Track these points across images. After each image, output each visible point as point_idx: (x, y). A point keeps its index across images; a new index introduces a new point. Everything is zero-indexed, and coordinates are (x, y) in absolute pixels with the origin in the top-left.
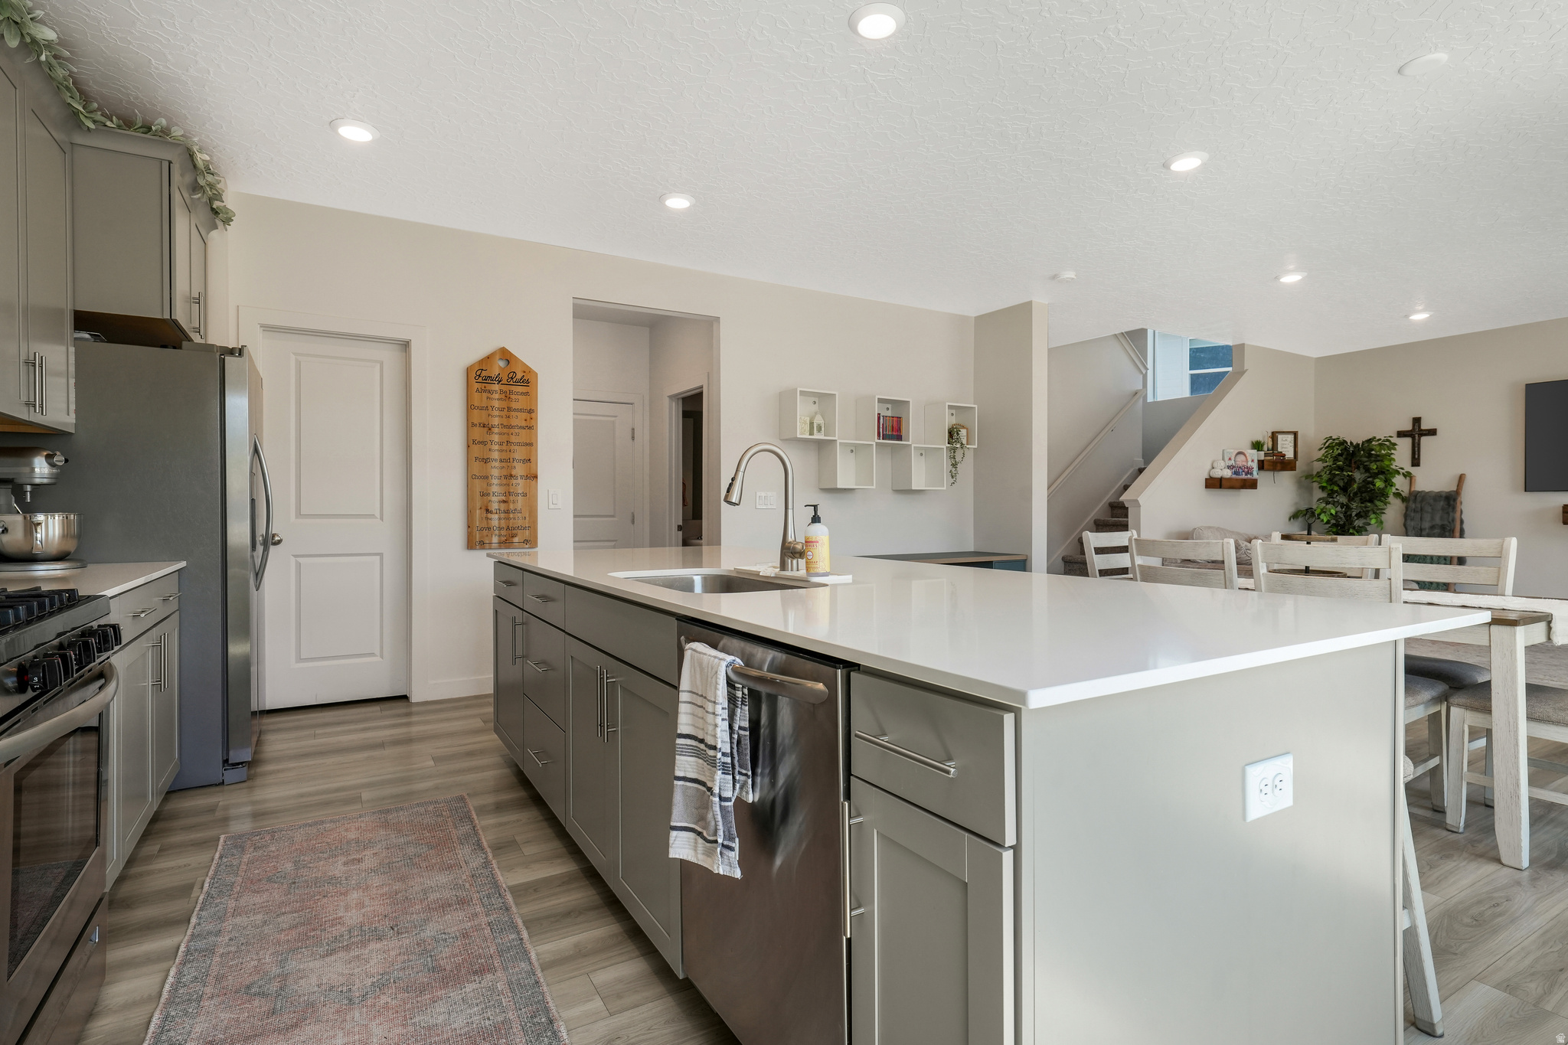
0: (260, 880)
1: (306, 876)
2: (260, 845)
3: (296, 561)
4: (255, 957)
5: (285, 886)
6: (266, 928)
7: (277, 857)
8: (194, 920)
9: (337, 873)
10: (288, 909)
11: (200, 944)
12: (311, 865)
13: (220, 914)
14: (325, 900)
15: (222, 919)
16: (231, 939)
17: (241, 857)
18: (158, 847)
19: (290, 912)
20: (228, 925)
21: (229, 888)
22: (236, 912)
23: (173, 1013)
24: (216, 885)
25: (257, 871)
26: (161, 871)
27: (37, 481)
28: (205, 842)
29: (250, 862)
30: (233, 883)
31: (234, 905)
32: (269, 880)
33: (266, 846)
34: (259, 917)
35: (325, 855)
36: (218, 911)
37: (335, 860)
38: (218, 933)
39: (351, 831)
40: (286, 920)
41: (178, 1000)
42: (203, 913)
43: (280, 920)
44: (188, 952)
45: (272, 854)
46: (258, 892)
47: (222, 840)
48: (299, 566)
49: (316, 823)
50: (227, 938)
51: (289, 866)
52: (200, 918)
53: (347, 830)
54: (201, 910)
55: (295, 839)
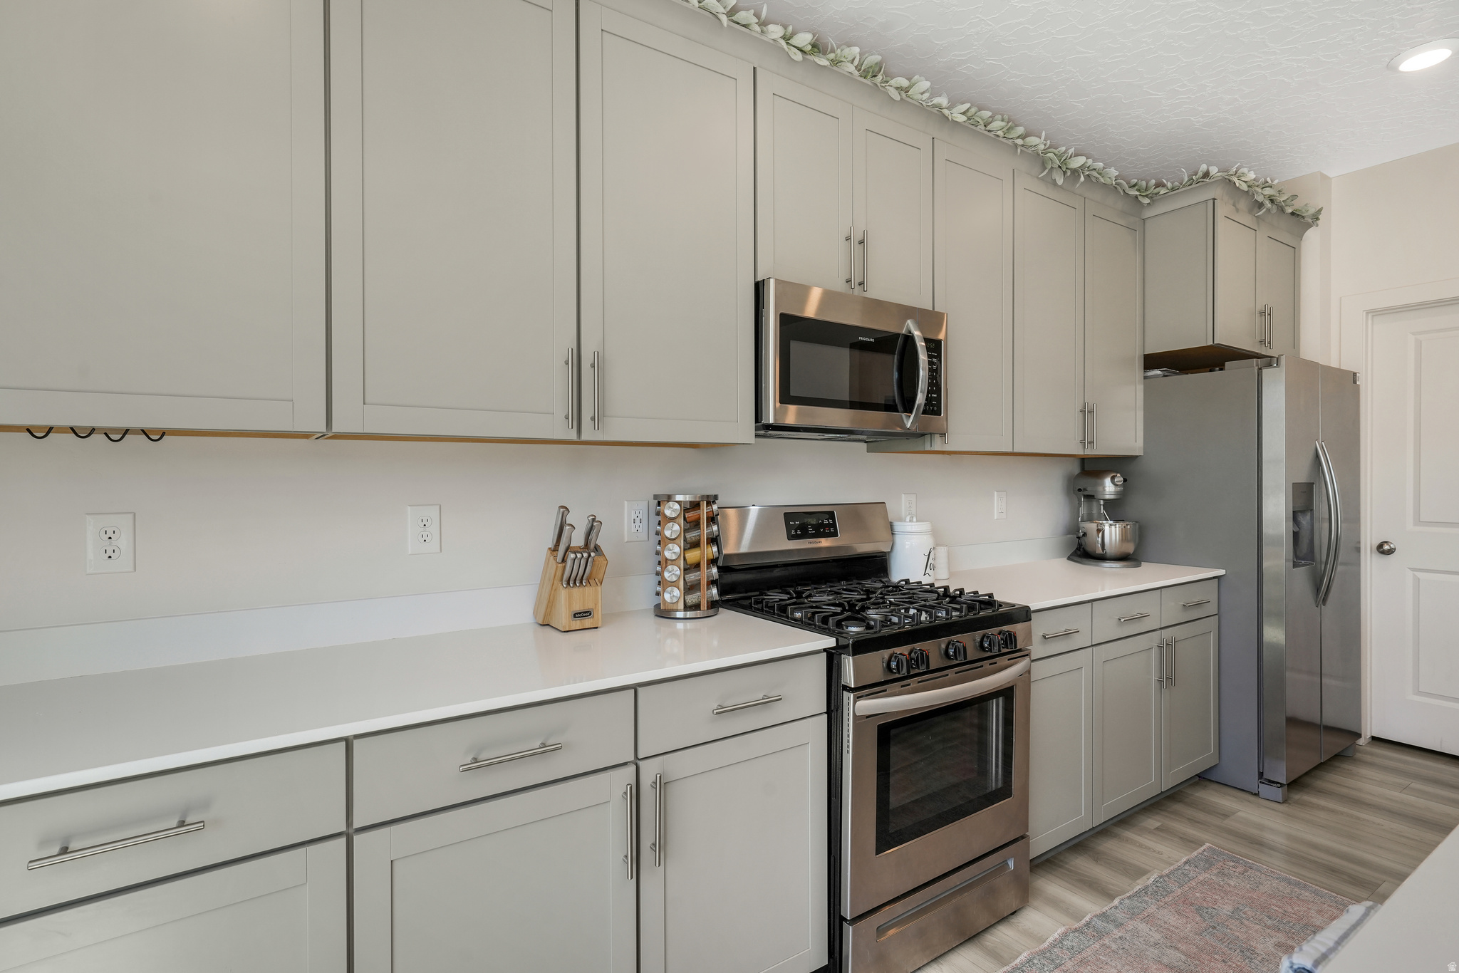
0: (1192, 904)
1: (1231, 929)
2: (1226, 872)
3: (1414, 576)
4: (1119, 967)
5: (1204, 925)
6: (1152, 949)
7: (1226, 893)
8: (1116, 902)
9: (1260, 948)
10: (1183, 948)
11: (1099, 924)
12: (1246, 922)
13: (1136, 910)
14: (1220, 965)
15: (1133, 916)
16: (1121, 938)
17: (1200, 873)
18: (1158, 824)
19: (1183, 953)
20: (1131, 925)
21: (1165, 893)
22: (1149, 919)
23: (1036, 961)
24: (1159, 884)
25: (1198, 895)
26: (1141, 846)
27: (1107, 497)
28: (1192, 842)
29: (1203, 883)
30: (1172, 892)
31: (1152, 911)
32: (1199, 910)
33: (1229, 876)
34: (1157, 936)
35: (1270, 922)
36: (1138, 908)
37: (1273, 933)
38: (1119, 925)
39: (1322, 916)
40: (1173, 956)
41: (1048, 954)
42: (1127, 901)
43: (1168, 951)
44: (1088, 925)
45: (1226, 887)
46: (1179, 914)
47: (1204, 847)
48: (1417, 582)
49: (1297, 884)
50: (1120, 934)
51: (1227, 909)
52: (1121, 903)
53: (1319, 912)
54: (1129, 898)
55: (1261, 887)
